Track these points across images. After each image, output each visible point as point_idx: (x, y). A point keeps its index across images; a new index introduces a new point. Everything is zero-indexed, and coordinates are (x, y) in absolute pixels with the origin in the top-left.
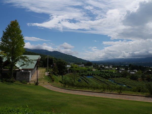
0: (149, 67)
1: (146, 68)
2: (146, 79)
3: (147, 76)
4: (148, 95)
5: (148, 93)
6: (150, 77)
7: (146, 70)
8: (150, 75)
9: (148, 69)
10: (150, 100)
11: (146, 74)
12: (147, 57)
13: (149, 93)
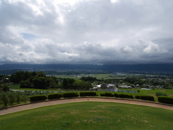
0: (7, 75)
1: (3, 76)
2: (3, 89)
3: (3, 86)
4: (2, 107)
5: (2, 105)
6: (7, 86)
7: (3, 78)
8: (8, 84)
9: (5, 77)
10: (3, 112)
11: (3, 83)
12: (4, 64)
13: (4, 104)
